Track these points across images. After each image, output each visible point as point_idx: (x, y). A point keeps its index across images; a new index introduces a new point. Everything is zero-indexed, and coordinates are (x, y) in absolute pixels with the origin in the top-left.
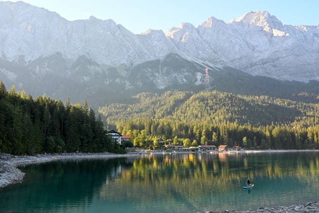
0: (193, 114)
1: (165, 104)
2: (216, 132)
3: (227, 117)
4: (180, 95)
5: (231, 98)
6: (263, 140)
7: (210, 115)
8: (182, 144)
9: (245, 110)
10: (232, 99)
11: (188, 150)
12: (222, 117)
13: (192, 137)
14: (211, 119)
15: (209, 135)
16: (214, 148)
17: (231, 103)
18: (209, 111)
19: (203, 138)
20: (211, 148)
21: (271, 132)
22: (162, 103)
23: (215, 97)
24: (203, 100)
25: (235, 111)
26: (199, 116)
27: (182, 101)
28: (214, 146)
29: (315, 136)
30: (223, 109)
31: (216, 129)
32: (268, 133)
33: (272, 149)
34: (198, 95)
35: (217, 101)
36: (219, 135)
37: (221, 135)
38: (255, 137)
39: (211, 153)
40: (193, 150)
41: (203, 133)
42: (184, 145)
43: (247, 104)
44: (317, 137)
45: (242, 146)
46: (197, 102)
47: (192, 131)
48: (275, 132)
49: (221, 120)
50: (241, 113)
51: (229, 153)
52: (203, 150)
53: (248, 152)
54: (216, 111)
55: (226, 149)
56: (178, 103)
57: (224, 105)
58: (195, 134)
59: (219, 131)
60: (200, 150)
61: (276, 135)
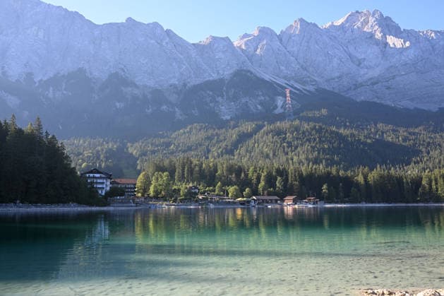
0: (262, 153)
1: (225, 140)
2: (281, 176)
3: (310, 156)
4: (248, 127)
5: (320, 131)
6: (353, 188)
8: (228, 194)
9: (339, 148)
11: (234, 203)
12: (303, 157)
15: (271, 181)
16: (276, 201)
17: (320, 138)
18: (286, 149)
19: (262, 183)
20: (271, 200)
21: (365, 177)
22: (221, 138)
23: (297, 129)
24: (279, 133)
25: (324, 150)
26: (271, 155)
27: (249, 135)
28: (276, 198)
29: (433, 183)
30: (307, 146)
31: (282, 173)
32: (360, 179)
33: (366, 202)
34: (272, 127)
35: (298, 134)
36: (286, 180)
37: (290, 181)
38: (341, 184)
39: (269, 207)
40: (242, 203)
41: (262, 178)
42: (230, 195)
43: (342, 138)
44: (436, 184)
45: (321, 197)
46: (270, 136)
47: (246, 175)
48: (373, 176)
49: (299, 161)
50: (333, 151)
51: (296, 206)
52: (259, 204)
53: (328, 206)
54: (296, 147)
55: (295, 202)
56: (243, 137)
57: (309, 140)
58: (251, 180)
59: (287, 175)
60: (253, 204)
61: (374, 182)
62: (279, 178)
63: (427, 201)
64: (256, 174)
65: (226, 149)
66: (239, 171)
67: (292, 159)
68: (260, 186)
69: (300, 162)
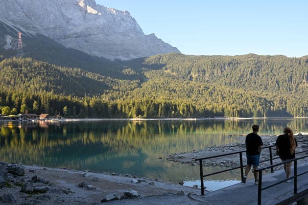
0: (5, 80)
2: (36, 100)
3: (43, 85)
5: (46, 68)
6: (81, 110)
7: (24, 82)
8: (1, 112)
9: (60, 80)
10: (47, 69)
11: (7, 118)
13: (11, 104)
14: (26, 87)
15: (29, 103)
16: (35, 117)
17: (47, 72)
18: (23, 79)
19: (24, 105)
20: (32, 117)
21: (88, 102)
23: (30, 64)
24: (15, 66)
25: (51, 81)
26: (12, 82)
28: (35, 115)
29: (124, 107)
30: (39, 78)
31: (36, 98)
32: (86, 104)
33: (89, 117)
34: (10, 60)
35: (31, 68)
36: (40, 103)
37: (42, 103)
38: (74, 107)
39: (33, 121)
40: (13, 118)
41: (23, 101)
42: (3, 113)
43: (62, 74)
44: (125, 108)
45: (63, 115)
46: (9, 67)
47: (10, 98)
50: (57, 83)
52: (24, 119)
53: (67, 120)
54: (31, 79)
55: (47, 117)
57: (39, 73)
58: (14, 102)
59: (40, 100)
60: (20, 119)
61: (94, 105)
62: (35, 102)
64: (17, 98)
66: (4, 95)
68: (22, 107)
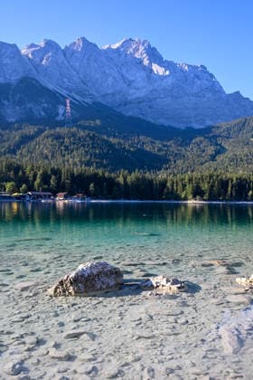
0: (42, 154)
1: (8, 140)
2: (55, 175)
3: (84, 159)
4: (31, 130)
5: (92, 138)
6: (115, 187)
8: (5, 190)
9: (108, 153)
10: (93, 140)
11: (10, 197)
12: (77, 160)
13: (24, 180)
14: (64, 161)
15: (46, 178)
16: (50, 196)
17: (93, 144)
18: (63, 152)
19: (38, 180)
20: (45, 195)
21: (125, 178)
22: (5, 138)
23: (74, 135)
24: (58, 137)
25: (95, 154)
27: (31, 138)
28: (50, 193)
29: (175, 185)
30: (82, 150)
32: (121, 180)
34: (52, 132)
35: (74, 140)
36: (59, 179)
37: (62, 179)
38: (105, 184)
39: (43, 201)
40: (17, 198)
41: (38, 176)
42: (7, 190)
43: (111, 146)
44: (177, 186)
45: (88, 194)
46: (50, 139)
47: (24, 173)
48: (131, 178)
49: (73, 163)
50: (101, 156)
51: (66, 201)
52: (33, 198)
53: (93, 201)
54: (72, 151)
55: (66, 197)
56: (26, 139)
57: (83, 146)
58: (28, 177)
60: (28, 199)
61: (132, 183)
62: (53, 177)
63: (169, 199)
64: (32, 172)
65: (9, 148)
66: (18, 168)
67: (68, 161)
68: (36, 183)
69: (75, 164)
